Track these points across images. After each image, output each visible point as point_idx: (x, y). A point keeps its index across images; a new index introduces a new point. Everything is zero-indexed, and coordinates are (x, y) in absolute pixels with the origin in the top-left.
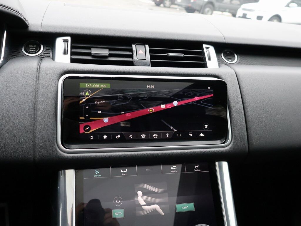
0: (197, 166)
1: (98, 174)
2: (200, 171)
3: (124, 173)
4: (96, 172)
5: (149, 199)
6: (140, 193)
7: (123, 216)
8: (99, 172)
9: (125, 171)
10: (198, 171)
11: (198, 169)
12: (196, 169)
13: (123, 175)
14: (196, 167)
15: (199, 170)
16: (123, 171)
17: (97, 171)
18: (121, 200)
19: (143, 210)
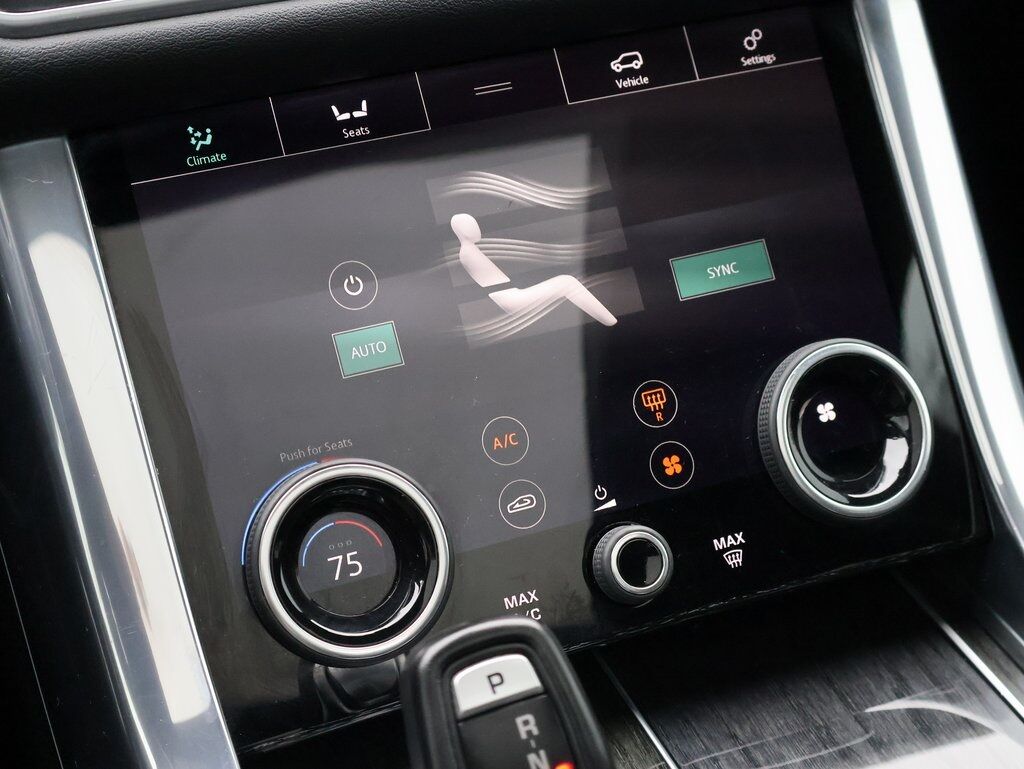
0: (755, 37)
1: (206, 151)
2: (774, 63)
3: (353, 123)
4: (193, 141)
5: (519, 248)
6: (464, 224)
7: (396, 359)
8: (209, 137)
9: (357, 114)
10: (764, 64)
11: (762, 50)
12: (749, 55)
13: (350, 139)
14: (750, 43)
15: (769, 59)
16: (346, 116)
17: (198, 134)
18: (367, 278)
19: (497, 311)
